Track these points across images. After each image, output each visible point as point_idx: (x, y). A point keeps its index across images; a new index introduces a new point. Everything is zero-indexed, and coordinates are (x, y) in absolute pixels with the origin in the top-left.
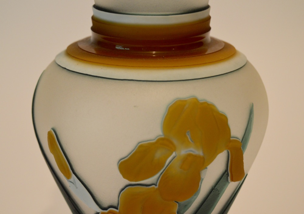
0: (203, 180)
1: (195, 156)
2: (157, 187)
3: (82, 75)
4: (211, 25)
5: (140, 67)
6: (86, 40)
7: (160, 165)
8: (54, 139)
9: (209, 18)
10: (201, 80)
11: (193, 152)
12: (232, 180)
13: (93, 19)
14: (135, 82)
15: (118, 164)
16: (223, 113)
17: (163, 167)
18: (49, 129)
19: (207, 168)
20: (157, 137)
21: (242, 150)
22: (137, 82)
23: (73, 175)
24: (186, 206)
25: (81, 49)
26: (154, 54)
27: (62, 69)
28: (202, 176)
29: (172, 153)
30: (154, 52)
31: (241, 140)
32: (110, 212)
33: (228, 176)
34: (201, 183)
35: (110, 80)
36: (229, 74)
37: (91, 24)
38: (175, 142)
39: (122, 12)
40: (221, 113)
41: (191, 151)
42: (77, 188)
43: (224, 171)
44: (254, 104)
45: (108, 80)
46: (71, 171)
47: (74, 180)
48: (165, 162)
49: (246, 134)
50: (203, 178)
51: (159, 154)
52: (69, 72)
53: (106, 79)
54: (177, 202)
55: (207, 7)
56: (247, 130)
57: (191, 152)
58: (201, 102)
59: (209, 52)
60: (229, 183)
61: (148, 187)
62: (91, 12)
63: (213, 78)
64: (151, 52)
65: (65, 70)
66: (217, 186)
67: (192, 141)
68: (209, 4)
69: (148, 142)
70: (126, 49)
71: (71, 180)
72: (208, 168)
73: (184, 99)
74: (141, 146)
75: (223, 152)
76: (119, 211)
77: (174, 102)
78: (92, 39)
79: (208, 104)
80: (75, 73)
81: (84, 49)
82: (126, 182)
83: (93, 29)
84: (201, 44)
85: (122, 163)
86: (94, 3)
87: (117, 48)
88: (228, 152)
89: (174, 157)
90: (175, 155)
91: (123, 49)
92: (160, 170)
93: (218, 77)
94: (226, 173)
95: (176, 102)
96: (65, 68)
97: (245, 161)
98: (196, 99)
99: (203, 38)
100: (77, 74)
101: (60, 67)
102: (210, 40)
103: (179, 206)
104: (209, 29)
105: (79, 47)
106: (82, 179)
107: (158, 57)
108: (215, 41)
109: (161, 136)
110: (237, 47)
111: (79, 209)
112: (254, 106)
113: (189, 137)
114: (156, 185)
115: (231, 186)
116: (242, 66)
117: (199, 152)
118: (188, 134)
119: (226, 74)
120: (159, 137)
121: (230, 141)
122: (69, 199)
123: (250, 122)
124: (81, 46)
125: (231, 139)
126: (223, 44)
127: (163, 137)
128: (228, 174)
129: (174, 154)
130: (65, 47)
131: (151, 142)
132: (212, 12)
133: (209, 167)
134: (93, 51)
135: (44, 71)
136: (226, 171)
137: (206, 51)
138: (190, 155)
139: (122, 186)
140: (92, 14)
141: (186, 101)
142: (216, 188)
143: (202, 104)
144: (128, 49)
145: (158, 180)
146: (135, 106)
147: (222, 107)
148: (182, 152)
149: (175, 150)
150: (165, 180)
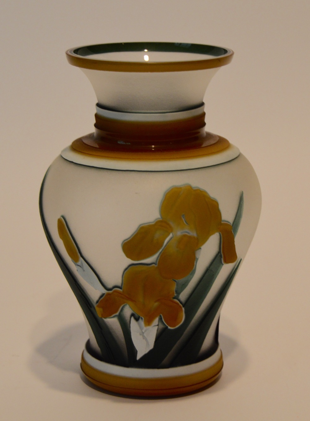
1: (190, 237)
3: (88, 168)
4: (206, 120)
5: (140, 159)
6: (90, 136)
7: (159, 245)
8: (63, 225)
9: (203, 115)
10: (194, 170)
11: (188, 233)
12: (227, 262)
13: (97, 116)
14: (137, 172)
15: (122, 245)
16: (215, 199)
17: (162, 246)
18: (59, 217)
19: (200, 248)
20: (155, 220)
21: (233, 232)
22: (138, 173)
23: (81, 259)
24: (183, 285)
25: (85, 144)
26: (153, 148)
28: (197, 256)
29: (169, 234)
30: (153, 146)
31: (232, 224)
32: (115, 292)
33: (221, 258)
34: (196, 263)
37: (94, 121)
38: (172, 224)
40: (212, 199)
41: (186, 232)
42: (84, 271)
43: (217, 252)
44: (244, 192)
45: (112, 171)
46: (79, 254)
47: (82, 263)
48: (163, 243)
49: (236, 218)
50: (198, 258)
51: (158, 235)
52: (76, 165)
53: (110, 171)
54: (175, 281)
55: (202, 104)
56: (237, 215)
57: (186, 234)
58: (194, 189)
59: (203, 146)
60: (223, 264)
61: (148, 266)
62: (94, 110)
64: (150, 146)
66: (211, 267)
67: (187, 223)
68: (204, 101)
69: (148, 224)
70: (127, 143)
71: (79, 263)
72: (202, 249)
73: (179, 187)
74: (142, 228)
75: (215, 234)
76: (123, 291)
77: (170, 189)
78: (95, 135)
79: (201, 191)
81: (89, 144)
82: (130, 261)
83: (96, 125)
84: (197, 138)
85: (125, 243)
86: (97, 102)
87: (119, 142)
88: (220, 235)
89: (171, 238)
91: (125, 143)
92: (159, 250)
94: (220, 254)
95: (172, 189)
96: (72, 162)
98: (190, 186)
101: (67, 161)
102: (205, 134)
103: (177, 285)
104: (204, 124)
105: (83, 143)
107: (157, 150)
109: (159, 218)
110: (231, 141)
112: (244, 194)
113: (184, 220)
114: (156, 265)
115: (225, 269)
117: (194, 234)
118: (183, 217)
120: (158, 220)
121: (222, 224)
122: (76, 284)
123: (240, 208)
124: (85, 141)
125: (222, 222)
126: (218, 139)
127: (161, 219)
128: (221, 256)
129: (171, 235)
130: (70, 143)
131: (151, 224)
132: (206, 109)
133: (203, 247)
134: (97, 146)
136: (219, 252)
137: (201, 144)
138: (185, 236)
139: (125, 266)
140: (95, 112)
141: (181, 188)
143: (195, 190)
144: (129, 144)
145: (157, 259)
146: (136, 193)
147: (213, 193)
148: (178, 233)
149: (172, 231)
150: (163, 258)
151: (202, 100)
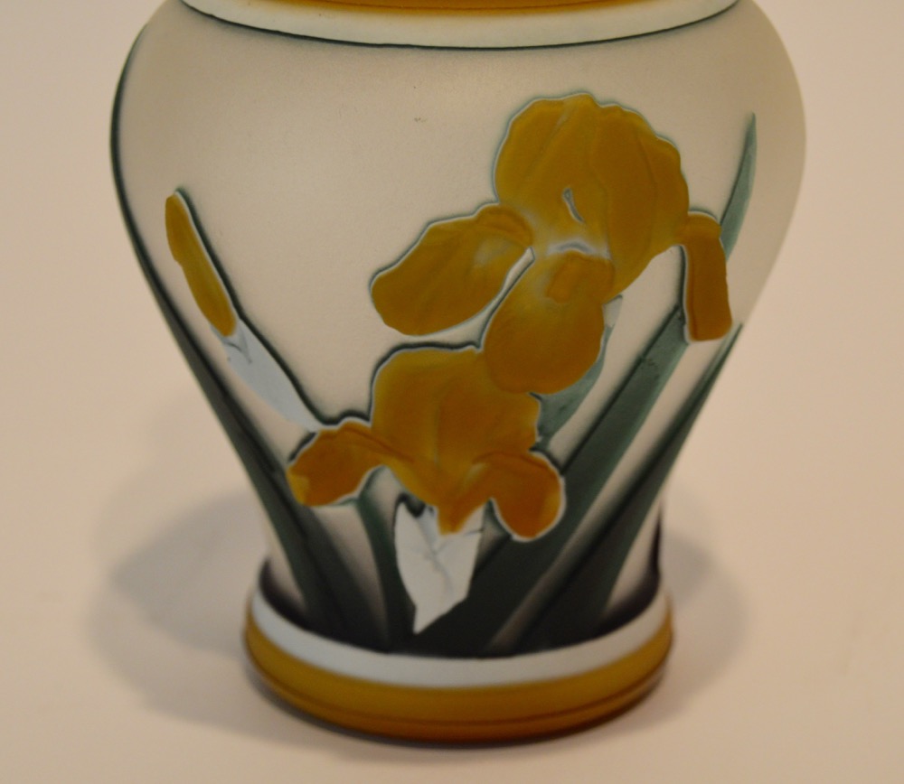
0: (610, 330)
1: (588, 261)
2: (481, 350)
3: (262, 34)
7: (488, 286)
8: (183, 218)
10: (601, 46)
11: (582, 248)
12: (697, 336)
14: (418, 51)
15: (370, 284)
16: (667, 139)
17: (497, 290)
18: (170, 191)
19: (620, 297)
20: (478, 207)
21: (722, 246)
22: (423, 52)
23: (241, 325)
24: (563, 409)
27: (201, 18)
28: (609, 320)
29: (523, 251)
31: (719, 217)
32: (348, 428)
33: (684, 323)
34: (606, 341)
35: (346, 47)
36: (685, 29)
38: (531, 219)
40: (661, 139)
41: (576, 245)
42: (250, 361)
43: (671, 308)
44: (757, 116)
45: (339, 46)
46: (234, 311)
47: (243, 339)
48: (503, 279)
49: (733, 201)
50: (611, 326)
51: (485, 255)
52: (223, 26)
53: (333, 46)
54: (539, 398)
56: (737, 190)
57: (577, 250)
58: (603, 106)
60: (687, 344)
61: (455, 352)
63: (637, 39)
65: (212, 21)
66: (651, 352)
67: (579, 218)
69: (455, 220)
71: (235, 338)
72: (625, 297)
73: (555, 100)
74: (436, 231)
75: (668, 252)
76: (373, 426)
77: (528, 106)
79: (625, 114)
80: (242, 29)
82: (395, 336)
85: (381, 280)
88: (682, 254)
89: (529, 265)
90: (531, 258)
92: (489, 298)
93: (652, 37)
94: (679, 314)
95: (533, 106)
96: (212, 17)
97: (731, 279)
98: (591, 98)
100: (248, 31)
101: (194, 14)
103: (544, 410)
106: (265, 333)
109: (492, 202)
112: (758, 121)
113: (569, 206)
114: (478, 347)
115: (695, 356)
116: (724, 7)
117: (599, 250)
118: (568, 199)
119: (677, 31)
120: (486, 206)
121: (688, 220)
123: (744, 169)
125: (691, 213)
127: (496, 204)
128: (682, 318)
129: (528, 255)
131: (463, 219)
133: (627, 293)
135: (145, 27)
136: (678, 307)
138: (572, 257)
139: (381, 349)
141: (561, 103)
142: (648, 357)
143: (607, 111)
145: (483, 331)
146: (416, 120)
147: (663, 120)
148: (551, 247)
149: (530, 243)
150: (502, 327)
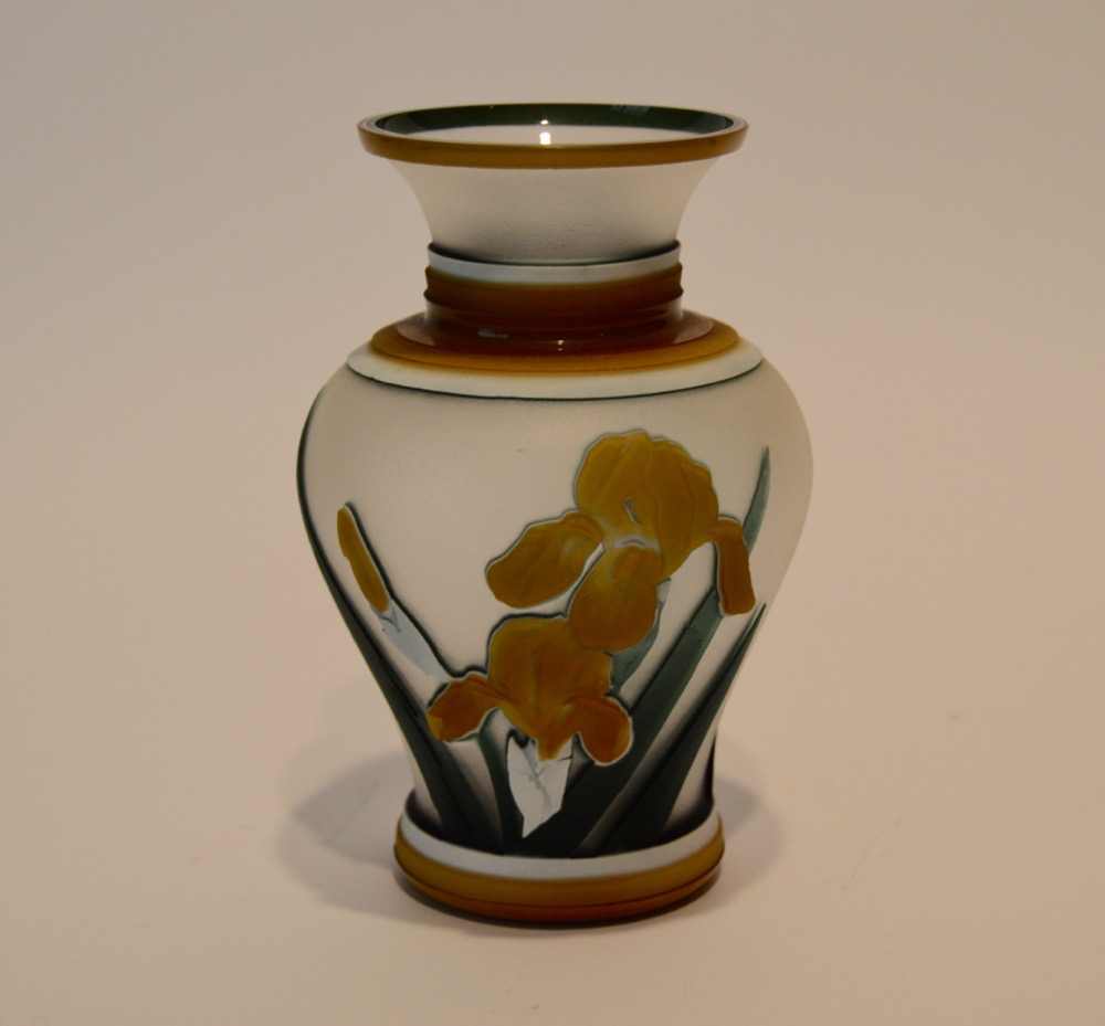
0: (662, 605)
1: (645, 553)
2: (567, 619)
4: (684, 283)
6: (415, 321)
7: (572, 571)
8: (350, 524)
9: (678, 269)
10: (654, 398)
11: (641, 543)
12: (731, 611)
13: (430, 273)
15: (486, 571)
16: (702, 463)
17: (578, 574)
18: (341, 505)
19: (669, 579)
20: (563, 513)
21: (745, 543)
23: (392, 603)
24: (629, 663)
25: (403, 338)
26: (560, 346)
27: (363, 381)
28: (661, 597)
29: (596, 545)
30: (561, 342)
31: (742, 522)
32: (470, 679)
33: (718, 601)
34: (660, 612)
37: (425, 286)
38: (602, 522)
39: (491, 259)
40: (698, 463)
41: (636, 541)
42: (399, 631)
43: (708, 589)
44: (771, 451)
46: (387, 593)
47: (394, 613)
48: (583, 567)
50: (663, 600)
51: (569, 547)
52: (380, 385)
54: (611, 655)
55: (674, 245)
57: (636, 545)
58: (654, 440)
59: (678, 340)
60: (722, 617)
61: (548, 620)
62: (425, 259)
64: (554, 342)
65: (373, 383)
66: (694, 622)
67: (637, 522)
68: (679, 238)
69: (547, 522)
70: (500, 336)
71: (388, 613)
72: (673, 580)
73: (619, 436)
74: (533, 531)
75: (704, 546)
76: (489, 678)
77: (599, 441)
78: (426, 317)
79: (670, 446)
82: (504, 609)
83: (428, 295)
85: (493, 568)
86: (430, 241)
87: (481, 334)
88: (715, 548)
89: (601, 555)
90: (603, 550)
91: (494, 336)
92: (572, 581)
93: (691, 391)
94: (714, 593)
95: (603, 440)
96: (372, 379)
97: (753, 568)
98: (645, 434)
99: (662, 312)
100: (398, 389)
101: (360, 377)
102: (681, 315)
103: (614, 664)
104: (679, 292)
105: (399, 335)
107: (569, 352)
108: (691, 319)
109: (572, 509)
110: (741, 332)
111: (402, 684)
113: (629, 512)
114: (565, 616)
115: (728, 628)
117: (653, 545)
118: (629, 507)
120: (569, 512)
121: (718, 523)
123: (761, 487)
124: (403, 332)
125: (720, 519)
126: (711, 325)
127: (576, 511)
128: (717, 596)
129: (600, 548)
130: (367, 337)
131: (553, 521)
132: (684, 256)
133: (675, 578)
134: (429, 342)
136: (713, 588)
137: (673, 337)
138: (632, 550)
139: (494, 619)
140: (426, 264)
141: (623, 438)
142: (692, 626)
143: (657, 444)
144: (505, 336)
145: (568, 604)
146: (519, 451)
147: (698, 450)
148: (617, 542)
149: (602, 540)
150: (581, 602)
151: (675, 235)
